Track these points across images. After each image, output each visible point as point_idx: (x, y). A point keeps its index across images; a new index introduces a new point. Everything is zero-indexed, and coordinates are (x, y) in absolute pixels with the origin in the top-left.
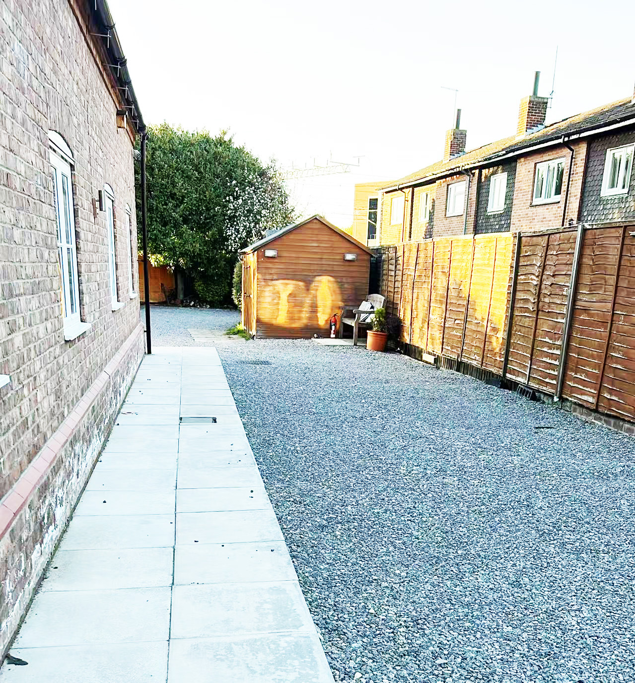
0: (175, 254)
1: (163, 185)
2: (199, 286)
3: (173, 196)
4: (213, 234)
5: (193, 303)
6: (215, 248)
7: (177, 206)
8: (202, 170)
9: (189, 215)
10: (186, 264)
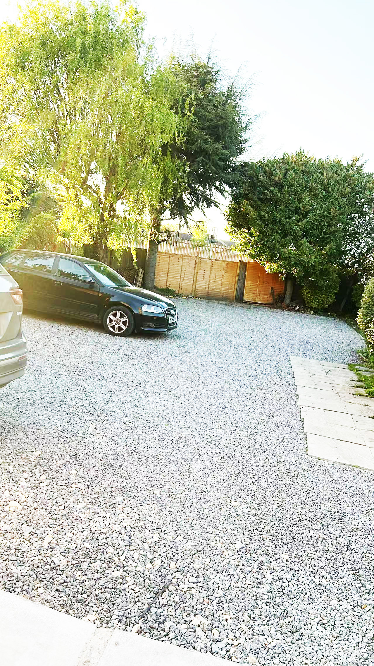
0: (289, 263)
1: (290, 200)
2: (306, 294)
3: (297, 211)
4: (331, 248)
5: (298, 308)
6: (330, 262)
7: (299, 220)
8: (330, 189)
9: (310, 229)
10: (298, 273)
